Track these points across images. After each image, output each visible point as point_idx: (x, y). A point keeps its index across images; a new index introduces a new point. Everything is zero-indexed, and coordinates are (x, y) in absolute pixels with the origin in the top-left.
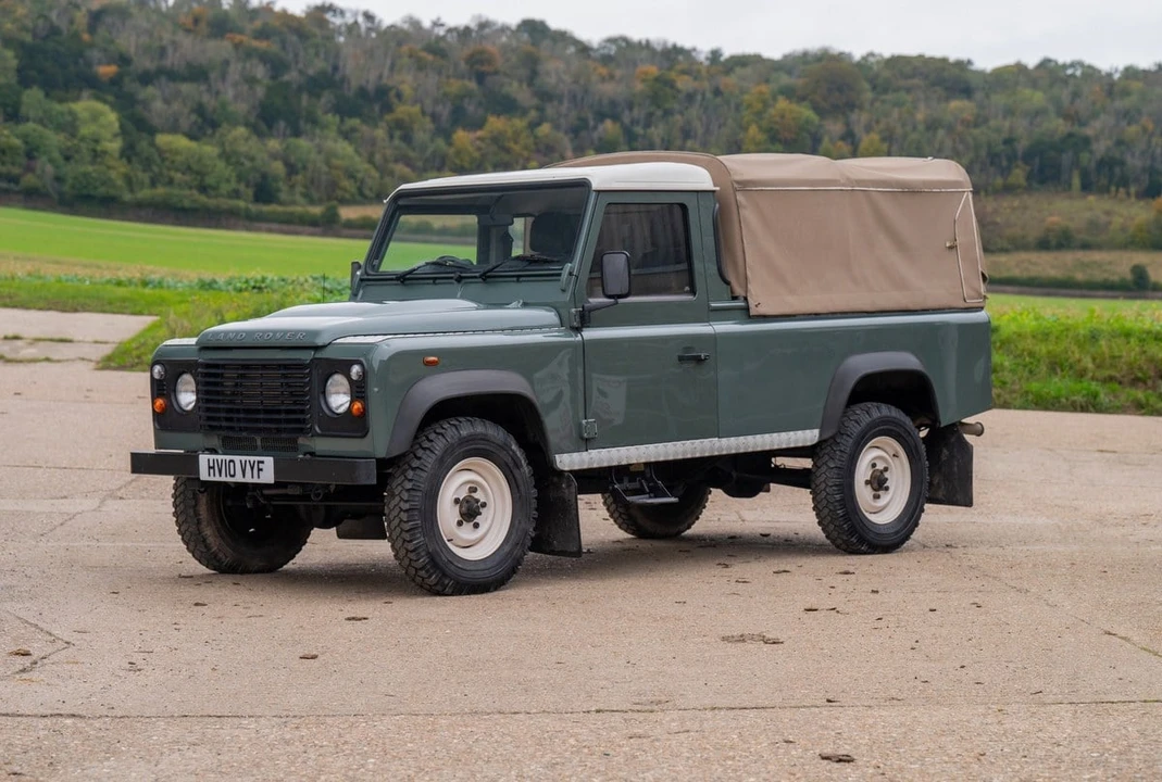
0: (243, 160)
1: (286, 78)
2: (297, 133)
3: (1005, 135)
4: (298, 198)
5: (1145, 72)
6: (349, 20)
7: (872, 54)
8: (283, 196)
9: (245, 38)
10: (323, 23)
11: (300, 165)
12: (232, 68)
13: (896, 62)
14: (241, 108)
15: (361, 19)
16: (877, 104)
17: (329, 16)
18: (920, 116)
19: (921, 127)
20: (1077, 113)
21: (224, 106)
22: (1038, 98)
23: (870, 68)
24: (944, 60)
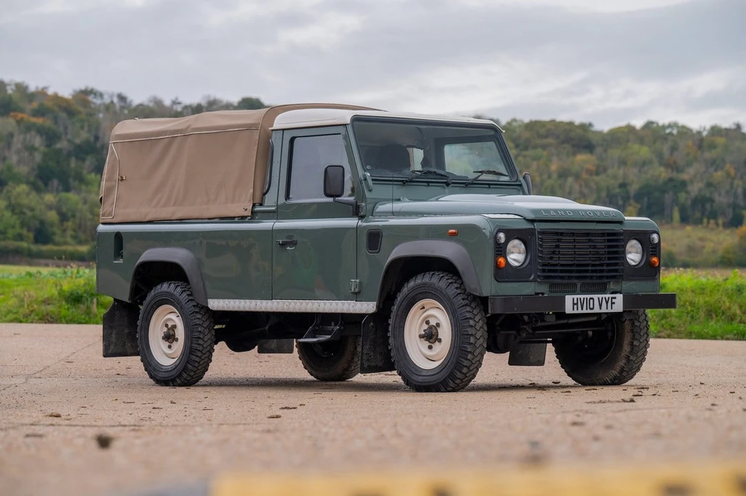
0: (25, 210)
1: (58, 146)
2: (67, 189)
3: (621, 181)
4: (69, 239)
5: (727, 130)
6: (107, 100)
7: (515, 120)
8: (57, 238)
9: (25, 116)
10: (86, 103)
11: (70, 214)
12: (15, 139)
13: (533, 126)
14: (23, 170)
15: (116, 100)
16: (520, 158)
17: (91, 98)
18: (554, 167)
19: (555, 176)
20: (675, 162)
21: (9, 169)
22: (644, 152)
23: (514, 131)
24: (571, 124)
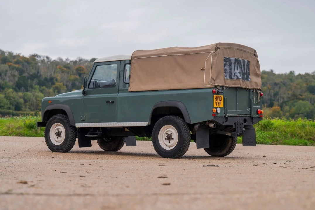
0: (11, 98)
1: (24, 75)
2: (27, 91)
4: (28, 110)
5: (268, 72)
6: (42, 58)
8: (23, 109)
9: (12, 64)
10: (35, 60)
11: (28, 100)
12: (8, 72)
14: (11, 84)
15: (45, 59)
17: (36, 58)
21: (6, 83)
